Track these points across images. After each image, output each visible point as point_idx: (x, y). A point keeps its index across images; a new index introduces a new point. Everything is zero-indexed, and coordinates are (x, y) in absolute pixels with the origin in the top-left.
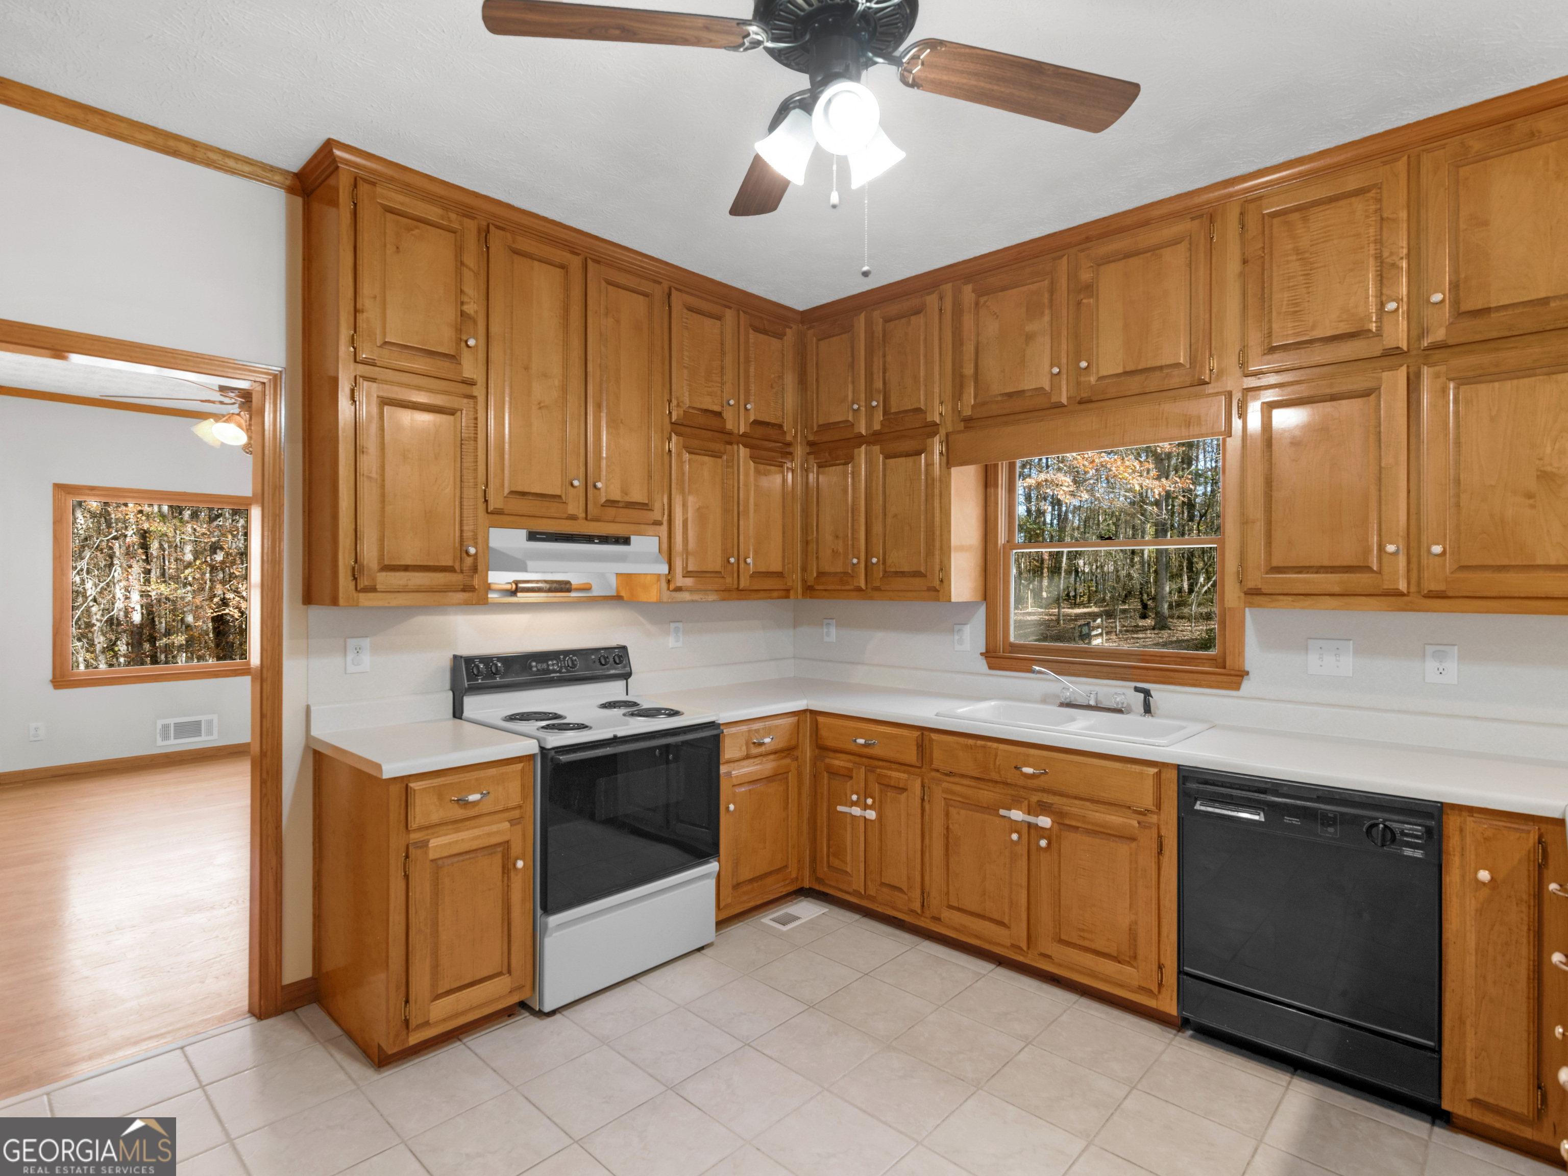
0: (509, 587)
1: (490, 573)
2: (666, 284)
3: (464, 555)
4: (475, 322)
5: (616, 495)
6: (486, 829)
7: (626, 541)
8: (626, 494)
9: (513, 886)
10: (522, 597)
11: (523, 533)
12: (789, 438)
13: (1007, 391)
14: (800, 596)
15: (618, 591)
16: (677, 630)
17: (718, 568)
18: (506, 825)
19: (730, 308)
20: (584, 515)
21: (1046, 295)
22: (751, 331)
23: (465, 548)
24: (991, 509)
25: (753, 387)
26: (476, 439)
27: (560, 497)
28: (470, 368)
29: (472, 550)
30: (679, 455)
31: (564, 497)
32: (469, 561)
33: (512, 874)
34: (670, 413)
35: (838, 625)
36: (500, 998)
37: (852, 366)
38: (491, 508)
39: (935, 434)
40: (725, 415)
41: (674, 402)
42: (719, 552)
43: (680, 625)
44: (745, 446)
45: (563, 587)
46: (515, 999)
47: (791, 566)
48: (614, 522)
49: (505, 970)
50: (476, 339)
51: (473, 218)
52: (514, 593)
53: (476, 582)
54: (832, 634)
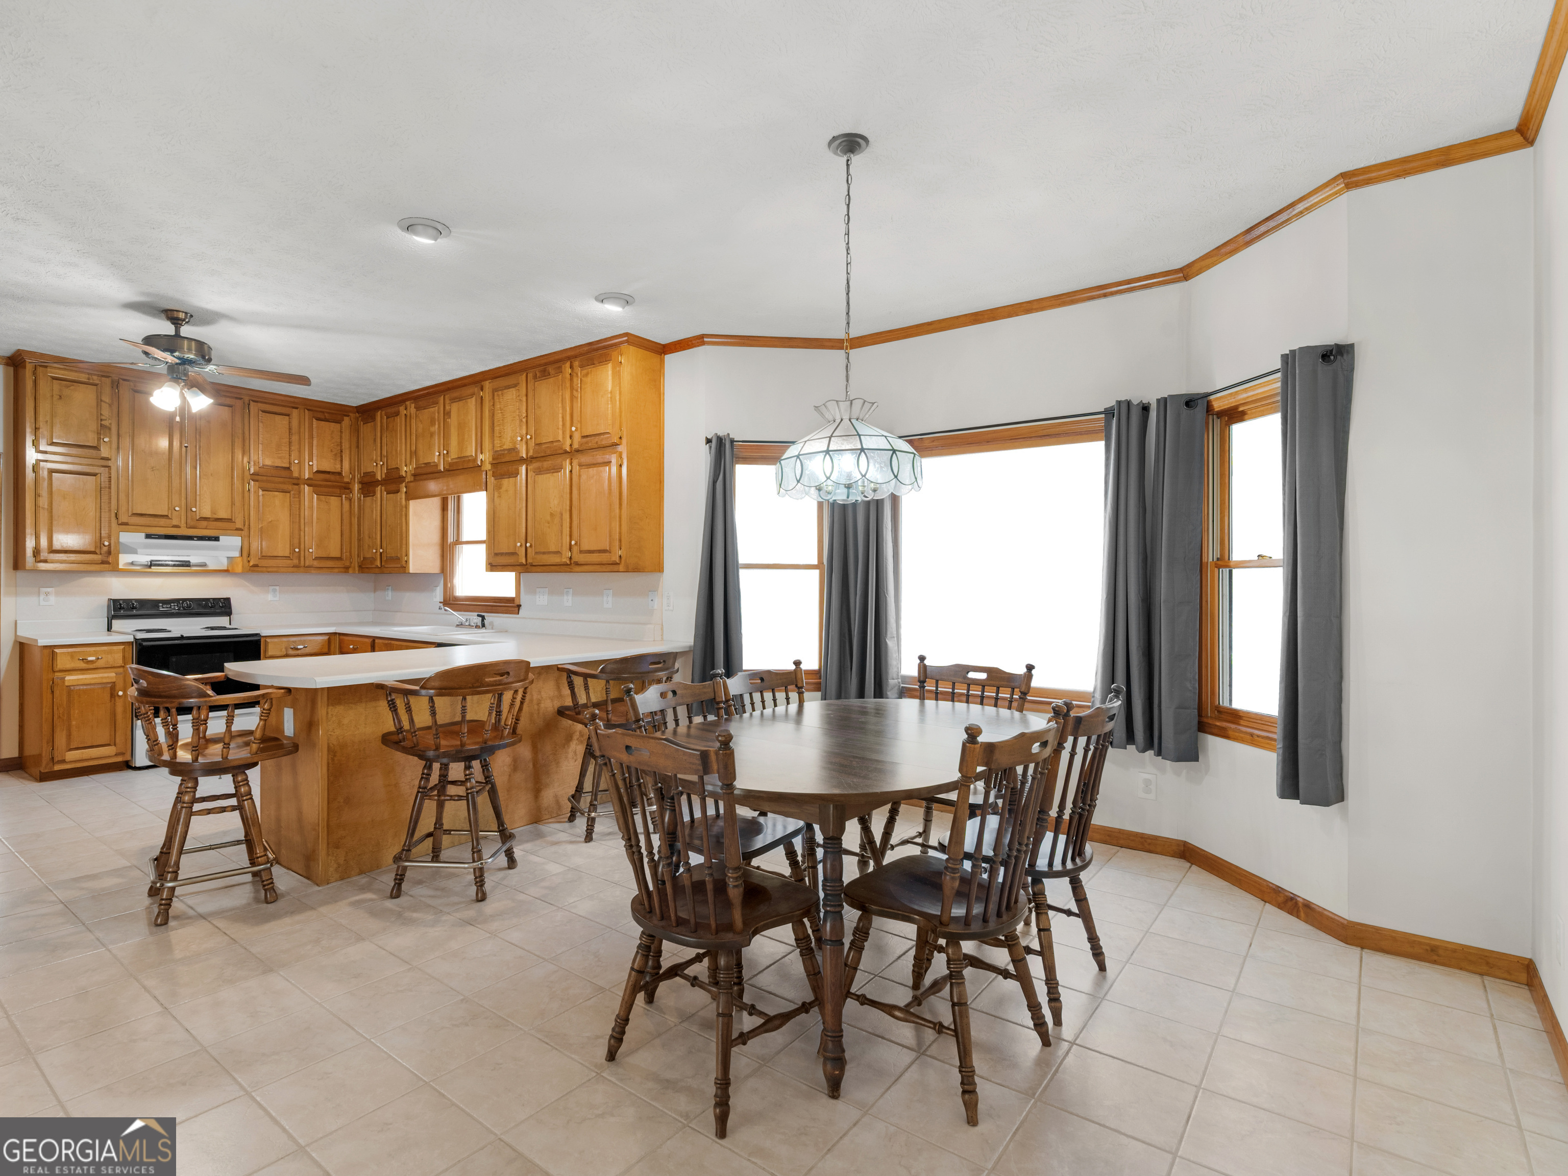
0: (146, 563)
1: (120, 555)
2: (246, 399)
3: (102, 546)
4: (110, 429)
5: (208, 514)
6: (101, 675)
7: (217, 539)
8: (215, 514)
9: (117, 704)
10: (154, 569)
11: (143, 535)
12: (346, 480)
13: (425, 462)
14: (357, 572)
15: (228, 567)
16: (274, 591)
17: (287, 554)
18: (114, 675)
19: (297, 408)
20: (185, 525)
21: (437, 414)
22: (314, 420)
23: (102, 542)
24: (445, 522)
25: (315, 452)
26: (110, 488)
27: (167, 516)
28: (104, 452)
29: (106, 543)
30: (256, 492)
31: (170, 516)
32: (105, 549)
33: (117, 698)
34: (249, 469)
35: (393, 590)
36: (109, 757)
37: (375, 440)
38: (120, 522)
39: (402, 482)
40: (292, 469)
41: (252, 463)
42: (288, 546)
43: (277, 588)
44: (309, 485)
45: (187, 564)
46: (120, 759)
47: (348, 554)
48: (206, 529)
49: (112, 743)
50: (110, 438)
51: (108, 377)
52: (150, 566)
53: (110, 559)
54: (389, 595)
